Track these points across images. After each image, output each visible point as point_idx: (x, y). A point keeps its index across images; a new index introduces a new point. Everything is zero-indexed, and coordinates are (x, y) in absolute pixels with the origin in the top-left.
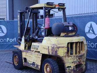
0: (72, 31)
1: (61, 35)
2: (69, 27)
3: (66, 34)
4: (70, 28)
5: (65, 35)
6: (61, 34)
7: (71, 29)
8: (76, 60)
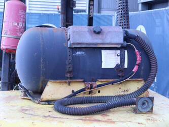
0: (119, 75)
1: (45, 95)
6: (47, 89)
7: (112, 66)
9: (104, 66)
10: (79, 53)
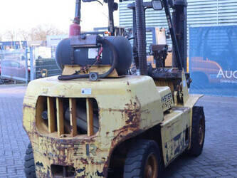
2: (89, 50)
3: (78, 69)
4: (92, 54)
5: (77, 73)
8: (50, 150)
9: (89, 57)
10: (77, 50)
